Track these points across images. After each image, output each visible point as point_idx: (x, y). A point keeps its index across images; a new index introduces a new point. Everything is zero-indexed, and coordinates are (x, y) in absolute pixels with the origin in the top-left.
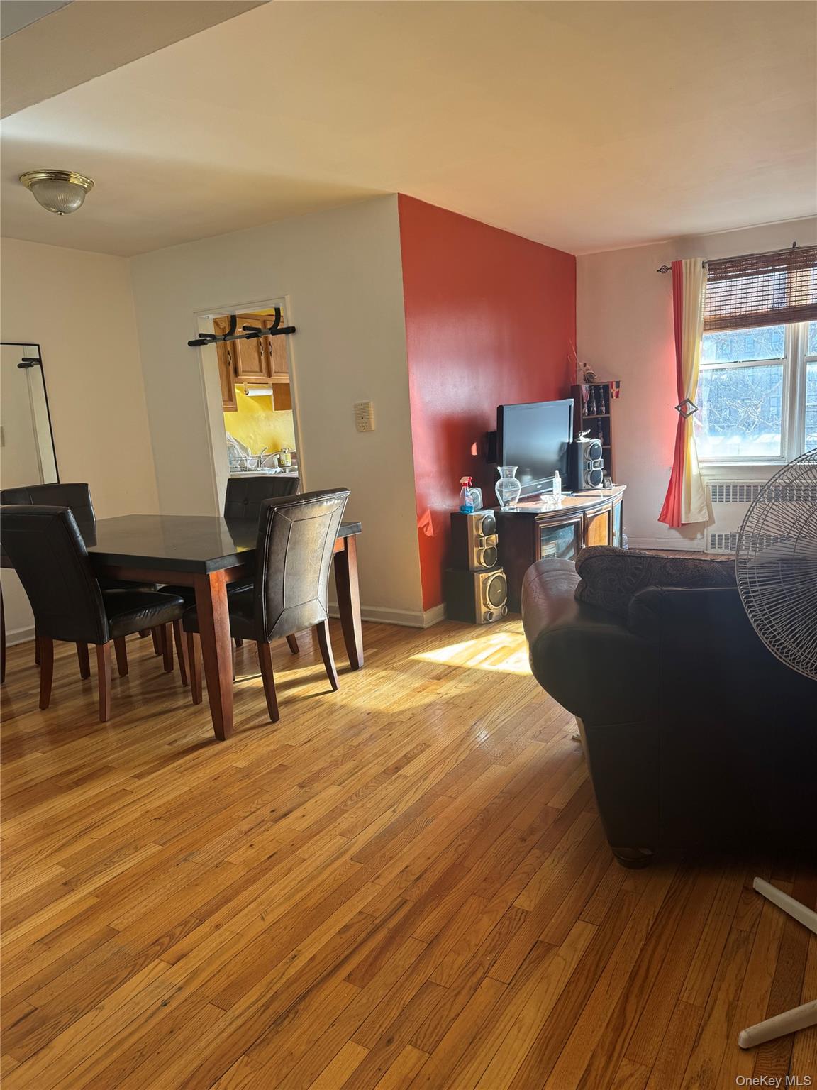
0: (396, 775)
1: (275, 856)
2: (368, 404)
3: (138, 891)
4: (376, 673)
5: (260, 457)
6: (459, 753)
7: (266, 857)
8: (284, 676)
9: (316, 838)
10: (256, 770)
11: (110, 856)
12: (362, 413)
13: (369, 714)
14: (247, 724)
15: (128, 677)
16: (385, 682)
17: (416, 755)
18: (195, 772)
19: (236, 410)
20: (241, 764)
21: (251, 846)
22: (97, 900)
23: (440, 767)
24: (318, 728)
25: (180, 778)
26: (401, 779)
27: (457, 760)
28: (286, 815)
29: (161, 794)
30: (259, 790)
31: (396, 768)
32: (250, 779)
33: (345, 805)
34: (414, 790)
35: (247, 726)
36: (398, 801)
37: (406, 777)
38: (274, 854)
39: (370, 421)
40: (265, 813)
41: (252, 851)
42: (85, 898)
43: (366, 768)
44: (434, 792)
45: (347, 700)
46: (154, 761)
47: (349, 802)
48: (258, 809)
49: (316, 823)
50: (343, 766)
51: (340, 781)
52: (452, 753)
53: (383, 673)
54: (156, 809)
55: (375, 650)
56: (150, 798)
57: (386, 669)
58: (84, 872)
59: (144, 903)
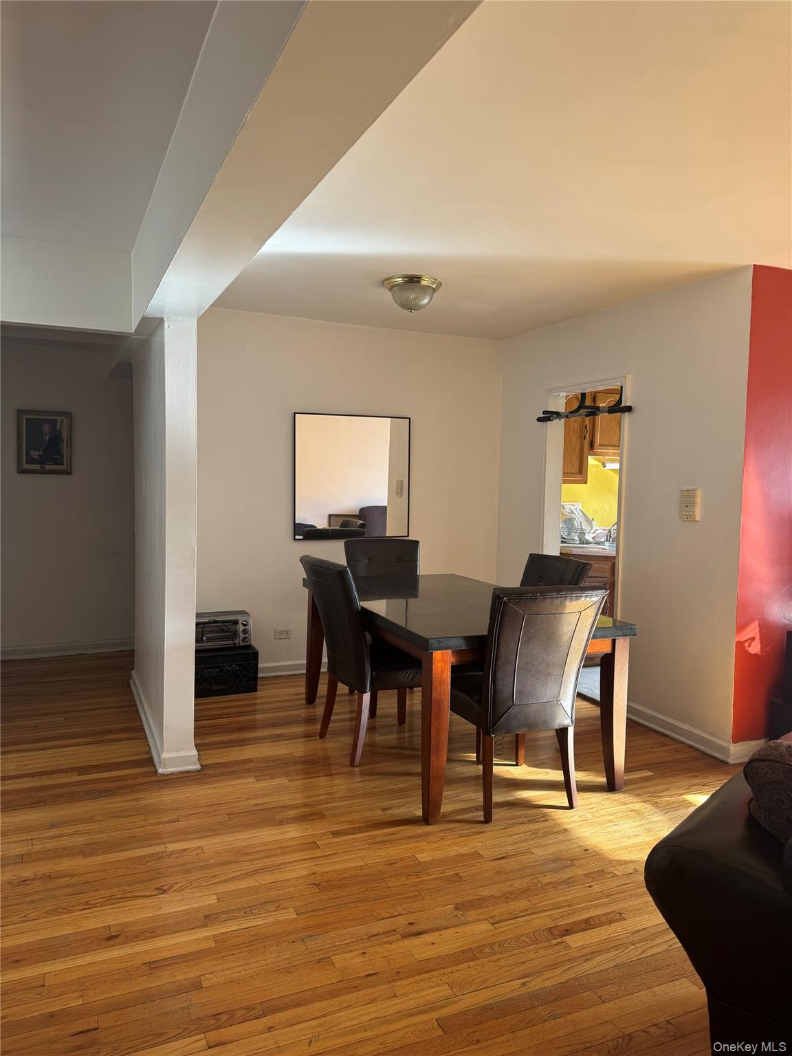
0: (560, 940)
1: (375, 977)
2: (694, 491)
3: (246, 954)
4: (631, 803)
5: (610, 531)
6: (654, 943)
7: (366, 974)
8: (534, 773)
9: (422, 976)
10: (432, 870)
11: (252, 906)
12: (687, 500)
13: (586, 850)
14: (461, 814)
15: (404, 727)
16: (631, 818)
17: (601, 924)
18: (381, 849)
19: (585, 482)
20: (423, 857)
21: (363, 953)
22: (213, 945)
23: (616, 952)
24: (522, 847)
25: (365, 849)
26: (561, 947)
27: (643, 952)
28: (419, 934)
29: (338, 859)
30: (417, 893)
31: (566, 931)
32: (419, 877)
33: (480, 952)
34: (566, 968)
35: (459, 817)
36: (536, 973)
37: (568, 947)
38: (374, 974)
39: (694, 512)
40: (402, 922)
41: (360, 959)
42: (205, 938)
43: (534, 916)
44: (586, 982)
45: (575, 825)
46: (359, 823)
47: (487, 950)
48: (400, 915)
49: (438, 957)
50: (512, 903)
51: (497, 919)
52: (645, 940)
53: (637, 806)
54: (322, 874)
55: (652, 774)
56: (327, 860)
57: (645, 802)
58: (227, 912)
59: (240, 969)
